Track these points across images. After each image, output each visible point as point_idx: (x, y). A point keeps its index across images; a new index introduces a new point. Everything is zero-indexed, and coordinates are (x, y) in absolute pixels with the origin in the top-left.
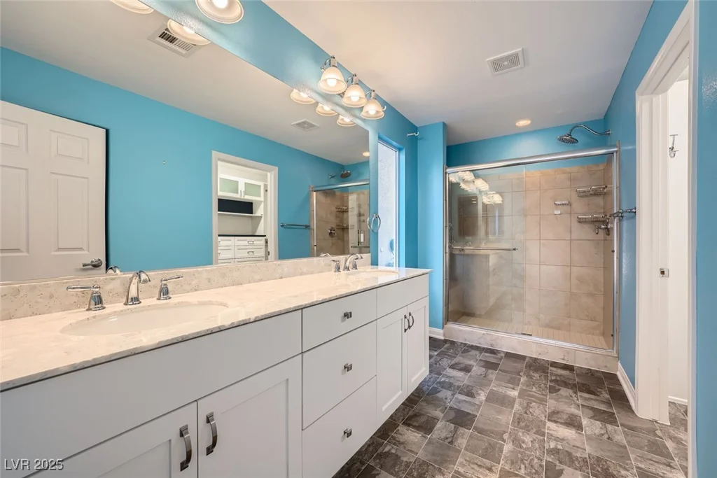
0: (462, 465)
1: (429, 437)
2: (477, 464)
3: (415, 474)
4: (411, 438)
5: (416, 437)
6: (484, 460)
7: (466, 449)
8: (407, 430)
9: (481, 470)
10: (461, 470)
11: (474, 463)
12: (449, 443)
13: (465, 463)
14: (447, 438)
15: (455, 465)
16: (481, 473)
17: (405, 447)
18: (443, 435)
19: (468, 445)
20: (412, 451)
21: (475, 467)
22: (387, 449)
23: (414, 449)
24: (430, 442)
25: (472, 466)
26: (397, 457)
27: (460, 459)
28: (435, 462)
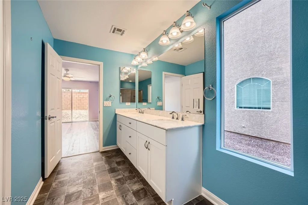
0: (113, 193)
1: (131, 192)
2: (108, 197)
3: (122, 180)
4: (135, 187)
5: (134, 188)
6: (107, 200)
7: (116, 199)
8: (140, 187)
9: (106, 196)
10: (112, 191)
11: (110, 196)
12: (123, 196)
13: (113, 194)
14: (126, 197)
15: (115, 191)
16: (105, 195)
17: (132, 183)
18: (128, 196)
19: (117, 201)
20: (130, 184)
21: (108, 196)
22: (136, 179)
23: (130, 185)
24: (129, 190)
25: (110, 195)
26: (131, 179)
27: (115, 194)
28: (121, 187)
